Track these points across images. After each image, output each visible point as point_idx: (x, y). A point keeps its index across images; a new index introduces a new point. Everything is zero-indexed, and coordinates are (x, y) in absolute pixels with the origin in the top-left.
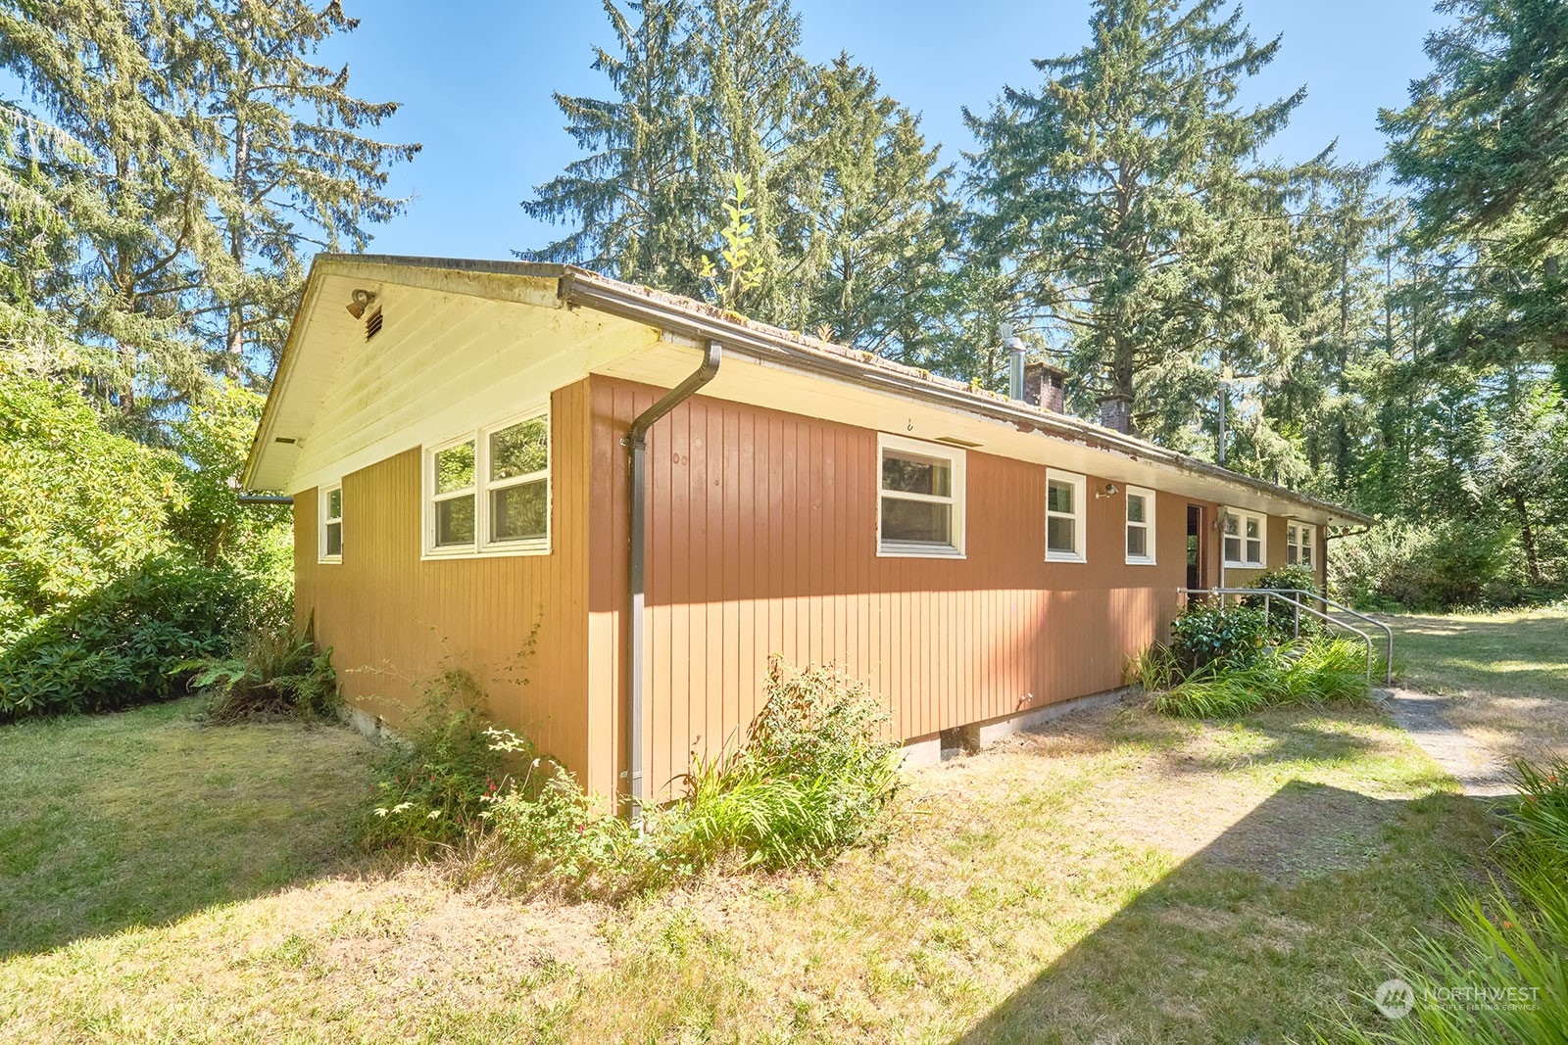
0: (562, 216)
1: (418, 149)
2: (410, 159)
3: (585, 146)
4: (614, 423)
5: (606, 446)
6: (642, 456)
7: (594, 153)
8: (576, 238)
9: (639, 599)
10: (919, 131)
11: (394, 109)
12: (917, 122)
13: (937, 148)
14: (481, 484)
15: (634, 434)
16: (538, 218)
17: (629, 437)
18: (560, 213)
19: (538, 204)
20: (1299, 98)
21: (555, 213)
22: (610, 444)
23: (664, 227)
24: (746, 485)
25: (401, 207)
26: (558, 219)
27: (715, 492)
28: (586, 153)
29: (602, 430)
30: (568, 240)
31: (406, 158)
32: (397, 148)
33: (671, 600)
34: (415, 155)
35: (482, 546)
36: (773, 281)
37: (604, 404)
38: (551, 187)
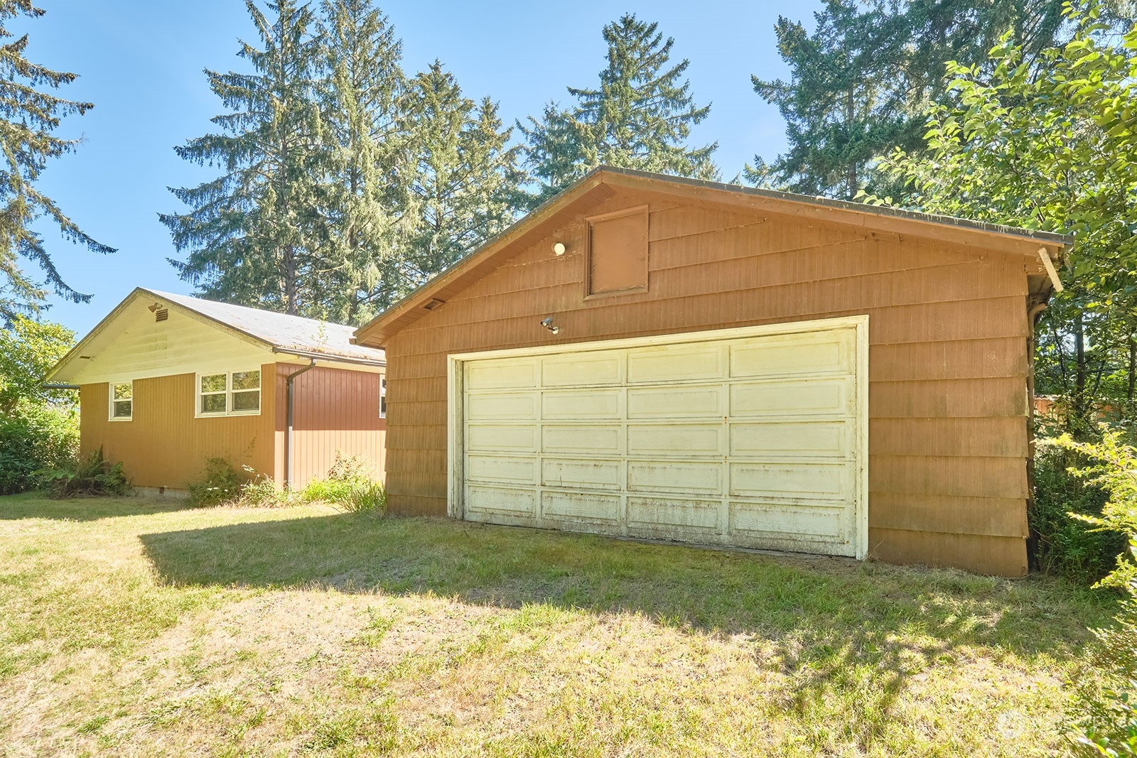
0: (209, 160)
1: (90, 107)
2: (82, 113)
3: (229, 106)
4: (283, 376)
5: (280, 383)
6: (293, 386)
7: (236, 112)
8: (222, 181)
9: (291, 428)
10: (498, 115)
11: (72, 79)
12: (496, 108)
13: (510, 130)
14: (229, 391)
15: (289, 379)
16: (189, 160)
17: (288, 380)
18: (207, 157)
19: (189, 149)
20: (715, 147)
21: (204, 157)
22: (282, 382)
23: (296, 185)
24: (327, 393)
25: (71, 146)
26: (207, 162)
27: (316, 396)
28: (229, 111)
29: (279, 378)
30: (216, 182)
31: (78, 112)
32: (71, 104)
33: (301, 429)
34: (87, 111)
35: (229, 412)
36: (380, 234)
37: (280, 370)
38: (201, 140)
